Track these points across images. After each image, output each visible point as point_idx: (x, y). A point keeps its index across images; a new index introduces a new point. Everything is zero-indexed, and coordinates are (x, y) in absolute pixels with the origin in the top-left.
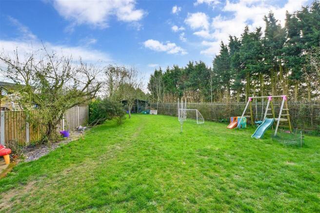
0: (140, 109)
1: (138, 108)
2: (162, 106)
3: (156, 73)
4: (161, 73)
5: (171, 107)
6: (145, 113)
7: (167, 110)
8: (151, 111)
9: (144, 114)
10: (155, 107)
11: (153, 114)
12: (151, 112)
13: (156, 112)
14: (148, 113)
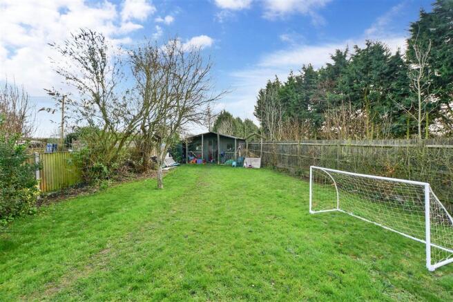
0: (222, 155)
1: (219, 153)
2: (271, 150)
3: (269, 85)
4: (278, 85)
5: (292, 152)
6: (234, 163)
7: (281, 158)
8: (247, 159)
9: (231, 165)
10: (255, 150)
11: (250, 167)
12: (248, 161)
13: (257, 163)
14: (240, 165)
